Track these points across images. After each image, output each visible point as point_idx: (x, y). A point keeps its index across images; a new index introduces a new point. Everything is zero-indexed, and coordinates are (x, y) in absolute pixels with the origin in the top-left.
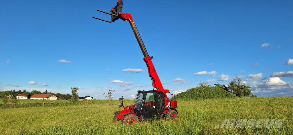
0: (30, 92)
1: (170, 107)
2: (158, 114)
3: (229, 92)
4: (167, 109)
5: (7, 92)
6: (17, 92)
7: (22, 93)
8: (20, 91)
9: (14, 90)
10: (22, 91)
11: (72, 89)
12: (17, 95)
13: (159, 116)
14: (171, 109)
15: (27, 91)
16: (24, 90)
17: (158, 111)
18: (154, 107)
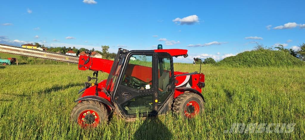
0: (79, 49)
1: (188, 86)
2: (156, 101)
3: (298, 58)
4: (182, 91)
5: (58, 48)
6: (67, 49)
7: (72, 50)
8: (70, 48)
9: (65, 47)
10: (72, 48)
11: (102, 47)
12: (67, 52)
13: (158, 106)
14: (191, 91)
15: (76, 48)
16: (74, 47)
17: (156, 94)
18: (148, 87)
